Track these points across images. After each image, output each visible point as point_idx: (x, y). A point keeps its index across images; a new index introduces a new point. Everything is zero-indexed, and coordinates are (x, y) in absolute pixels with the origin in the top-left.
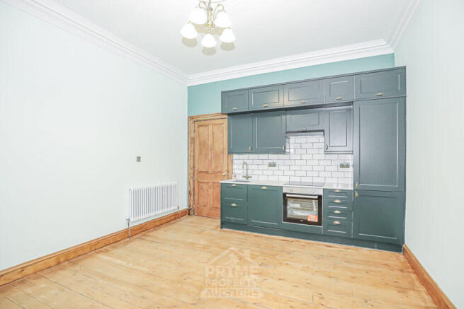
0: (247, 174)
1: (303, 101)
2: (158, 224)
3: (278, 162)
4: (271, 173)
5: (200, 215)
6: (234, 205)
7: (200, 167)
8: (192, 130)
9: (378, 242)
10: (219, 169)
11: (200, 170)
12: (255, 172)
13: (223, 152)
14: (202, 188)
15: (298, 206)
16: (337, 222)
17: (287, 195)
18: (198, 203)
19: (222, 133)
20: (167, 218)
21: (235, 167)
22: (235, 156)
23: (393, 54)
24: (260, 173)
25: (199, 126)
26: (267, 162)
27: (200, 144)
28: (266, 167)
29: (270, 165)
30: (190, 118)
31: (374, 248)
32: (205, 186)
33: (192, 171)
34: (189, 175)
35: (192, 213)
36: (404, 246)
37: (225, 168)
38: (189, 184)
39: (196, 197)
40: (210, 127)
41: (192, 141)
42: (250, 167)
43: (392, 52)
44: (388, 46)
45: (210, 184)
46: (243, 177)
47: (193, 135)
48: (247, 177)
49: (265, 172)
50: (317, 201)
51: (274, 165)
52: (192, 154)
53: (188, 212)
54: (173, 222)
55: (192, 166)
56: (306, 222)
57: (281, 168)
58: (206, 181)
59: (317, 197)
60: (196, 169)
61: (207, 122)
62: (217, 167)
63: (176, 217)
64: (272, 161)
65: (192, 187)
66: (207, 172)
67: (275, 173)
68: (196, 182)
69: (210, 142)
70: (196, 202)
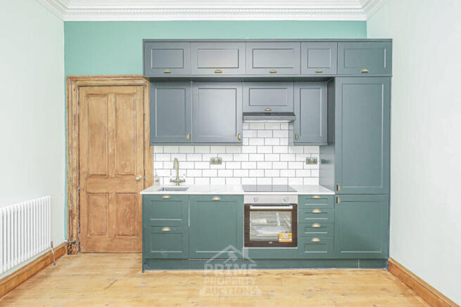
0: (178, 177)
1: (272, 70)
2: (13, 284)
3: (224, 158)
4: (213, 173)
5: (92, 250)
6: (166, 229)
7: (91, 167)
8: (75, 102)
9: (361, 259)
10: (128, 170)
11: (91, 173)
12: (190, 173)
13: (134, 141)
14: (95, 204)
15: (264, 221)
16: (315, 240)
17: (252, 207)
18: (89, 230)
19: (134, 109)
20: (31, 268)
21: (156, 165)
22: (157, 149)
23: (365, 22)
24: (198, 173)
25: (88, 95)
26: (208, 158)
27: (90, 126)
28: (207, 165)
29: (213, 162)
30: (70, 79)
31: (357, 267)
32: (101, 201)
33: (75, 175)
34: (69, 180)
35: (75, 249)
36: (389, 260)
37: (140, 168)
38: (70, 197)
39: (84, 219)
40: (111, 98)
41: (73, 121)
42: (182, 165)
43: (365, 19)
44: (362, 10)
45: (112, 196)
46: (171, 181)
47: (75, 109)
48: (178, 181)
49: (206, 173)
50: (290, 213)
51: (219, 162)
52: (75, 144)
53: (69, 249)
54: (43, 273)
55: (75, 165)
56: (276, 243)
57: (229, 165)
58: (104, 191)
59: (291, 207)
60: (82, 170)
61: (105, 90)
62: (124, 166)
63: (48, 261)
64: (215, 156)
65: (75, 204)
66: (104, 176)
67: (222, 173)
68: (83, 194)
69: (111, 125)
70: (83, 230)
